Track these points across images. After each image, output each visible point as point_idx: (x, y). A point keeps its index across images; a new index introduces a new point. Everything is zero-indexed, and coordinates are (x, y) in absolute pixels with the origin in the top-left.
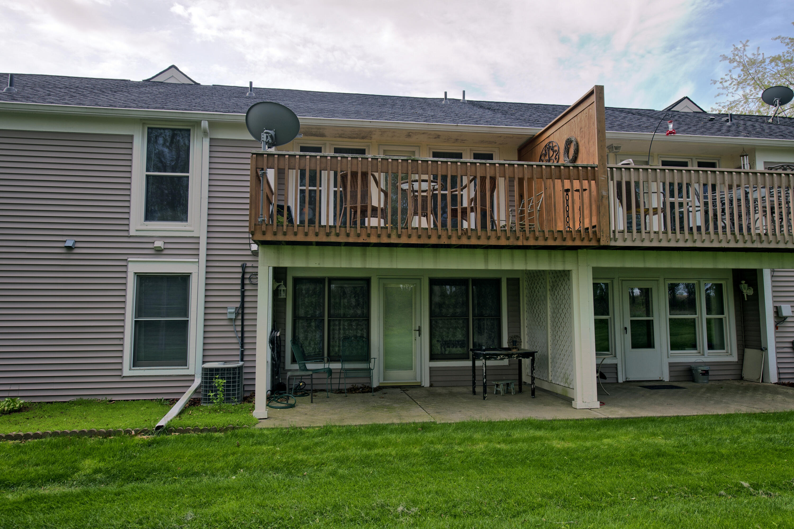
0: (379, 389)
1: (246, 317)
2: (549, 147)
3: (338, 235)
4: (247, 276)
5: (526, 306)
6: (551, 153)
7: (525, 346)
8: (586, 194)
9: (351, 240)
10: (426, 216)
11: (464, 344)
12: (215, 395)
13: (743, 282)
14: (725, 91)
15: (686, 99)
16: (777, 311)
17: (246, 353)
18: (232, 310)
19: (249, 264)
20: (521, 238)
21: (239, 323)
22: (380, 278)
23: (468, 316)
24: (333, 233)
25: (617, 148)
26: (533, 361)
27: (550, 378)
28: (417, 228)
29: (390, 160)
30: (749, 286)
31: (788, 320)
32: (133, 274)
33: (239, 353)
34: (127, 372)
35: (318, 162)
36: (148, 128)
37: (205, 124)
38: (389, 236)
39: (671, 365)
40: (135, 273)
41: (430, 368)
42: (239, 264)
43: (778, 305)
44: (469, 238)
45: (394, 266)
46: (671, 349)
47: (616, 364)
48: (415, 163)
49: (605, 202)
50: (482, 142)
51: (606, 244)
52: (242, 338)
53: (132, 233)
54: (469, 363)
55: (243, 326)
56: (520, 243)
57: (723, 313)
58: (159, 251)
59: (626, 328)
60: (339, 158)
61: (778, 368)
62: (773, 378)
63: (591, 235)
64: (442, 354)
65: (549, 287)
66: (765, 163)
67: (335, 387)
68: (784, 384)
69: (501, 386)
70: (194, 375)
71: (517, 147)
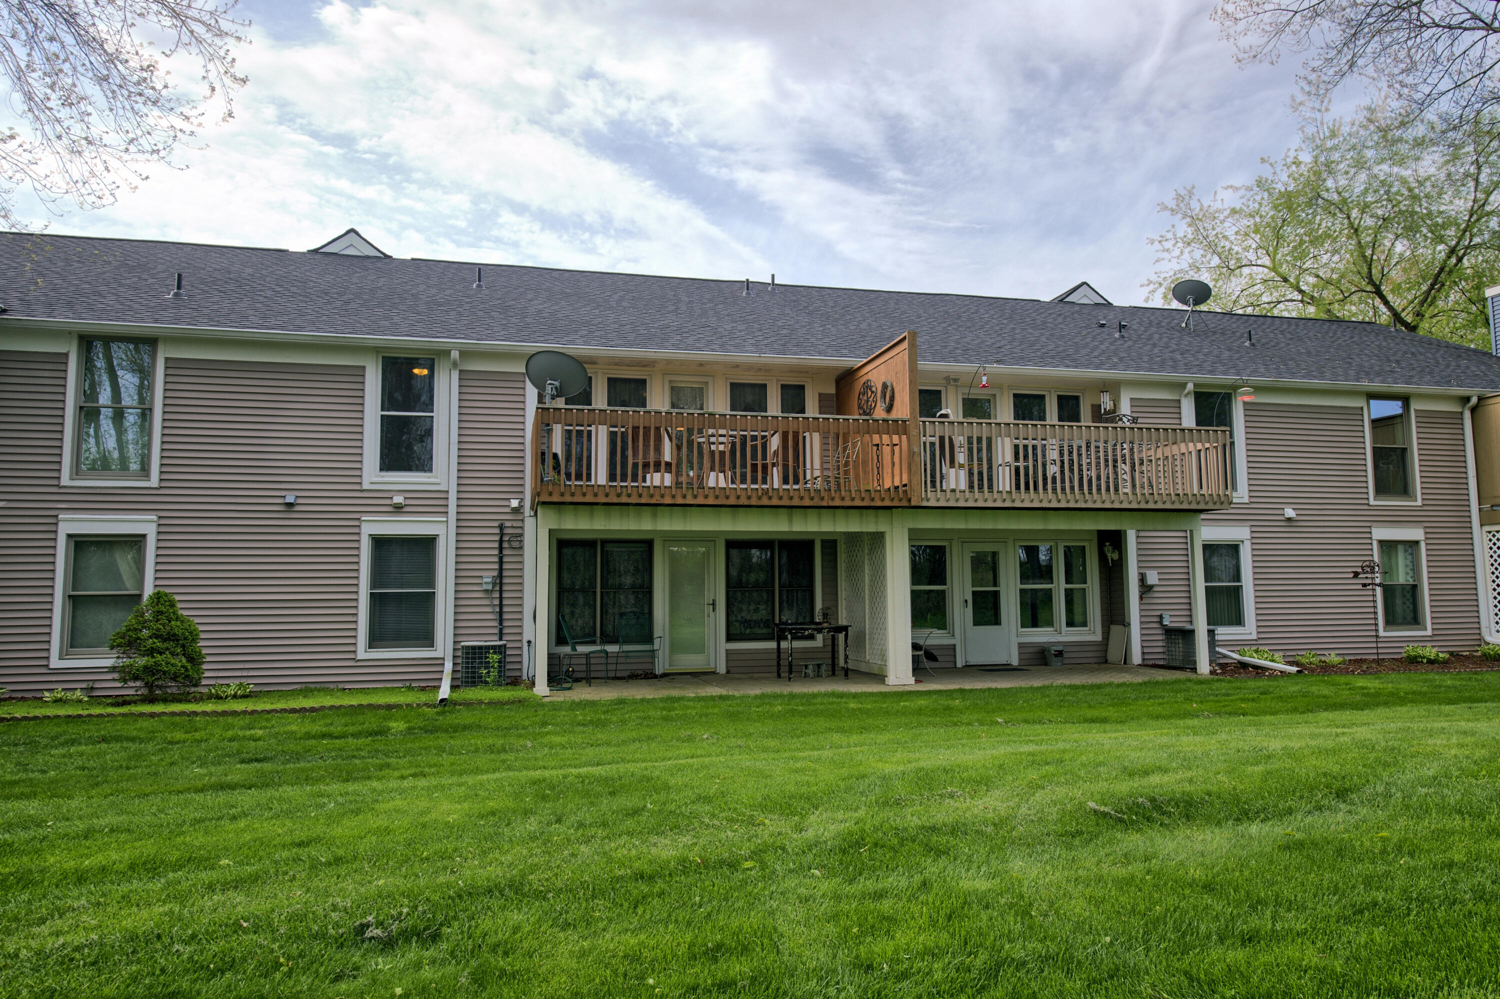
0: (665, 675)
1: (505, 588)
2: (867, 386)
3: (629, 496)
4: (506, 538)
5: (844, 574)
6: (870, 393)
7: (843, 622)
8: (897, 448)
9: (643, 501)
10: (723, 471)
11: (768, 623)
12: (488, 672)
13: (1108, 544)
14: (1166, 255)
15: (1085, 286)
16: (1142, 579)
17: (505, 631)
18: (488, 578)
19: (508, 524)
20: (826, 498)
21: (497, 595)
22: (665, 541)
23: (773, 586)
24: (624, 493)
25: (956, 380)
26: (846, 636)
27: (868, 657)
28: (714, 488)
29: (685, 415)
30: (1114, 549)
31: (1156, 589)
32: (367, 537)
33: (496, 631)
34: (362, 654)
35: (608, 417)
36: (383, 357)
37: (455, 354)
38: (684, 497)
39: (1021, 646)
40: (370, 535)
41: (727, 650)
42: (496, 524)
43: (1142, 571)
44: (770, 498)
45: (688, 529)
46: (1022, 627)
47: (955, 645)
48: (712, 417)
49: (917, 459)
50: (791, 371)
51: (918, 504)
52: (501, 613)
53: (366, 486)
54: (773, 645)
55: (501, 598)
56: (825, 504)
57: (1085, 583)
58: (398, 509)
59: (966, 601)
60: (631, 413)
61: (1143, 647)
62: (1136, 658)
63: (901, 495)
64: (741, 633)
65: (866, 551)
66: (1131, 399)
67: (612, 674)
68: (1147, 666)
69: (811, 667)
70: (443, 659)
71: (834, 378)
